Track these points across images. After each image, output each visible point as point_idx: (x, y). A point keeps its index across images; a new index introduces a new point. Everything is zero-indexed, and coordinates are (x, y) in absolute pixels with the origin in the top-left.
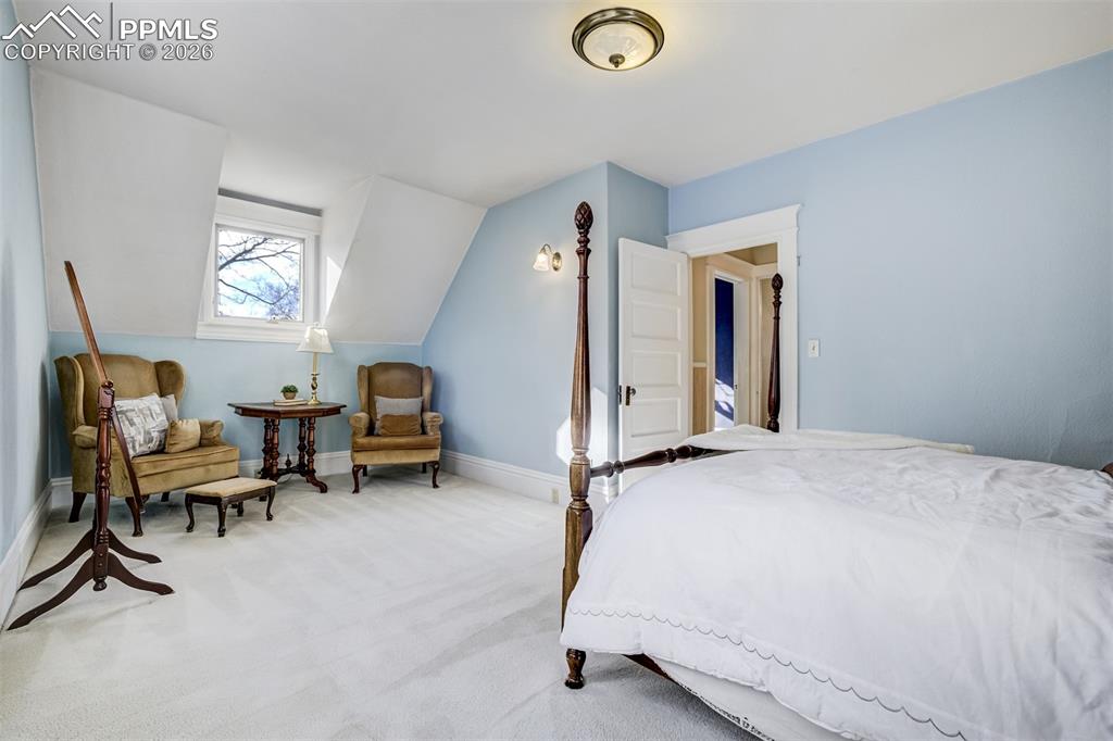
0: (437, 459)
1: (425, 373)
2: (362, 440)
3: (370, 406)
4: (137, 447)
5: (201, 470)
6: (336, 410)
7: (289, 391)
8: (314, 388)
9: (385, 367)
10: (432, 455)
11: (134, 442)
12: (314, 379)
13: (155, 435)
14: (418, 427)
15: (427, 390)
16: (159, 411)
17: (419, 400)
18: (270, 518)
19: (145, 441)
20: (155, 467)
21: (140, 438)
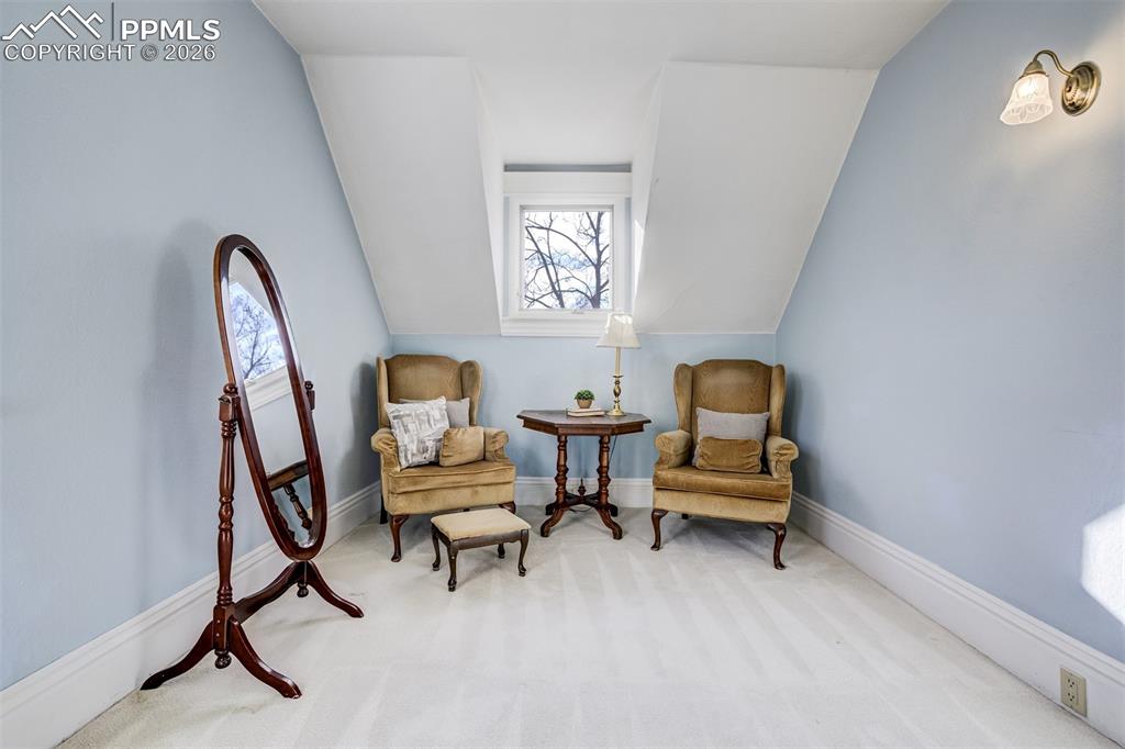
0: (784, 521)
1: (775, 374)
2: (668, 475)
3: (690, 423)
4: (409, 457)
5: (467, 492)
6: (637, 427)
7: (585, 397)
8: (617, 395)
9: (716, 365)
10: (774, 512)
11: (406, 451)
12: (617, 383)
13: (430, 444)
14: (756, 461)
15: (777, 402)
16: (438, 417)
17: (760, 418)
18: (522, 572)
19: (418, 450)
20: (415, 484)
21: (413, 447)
